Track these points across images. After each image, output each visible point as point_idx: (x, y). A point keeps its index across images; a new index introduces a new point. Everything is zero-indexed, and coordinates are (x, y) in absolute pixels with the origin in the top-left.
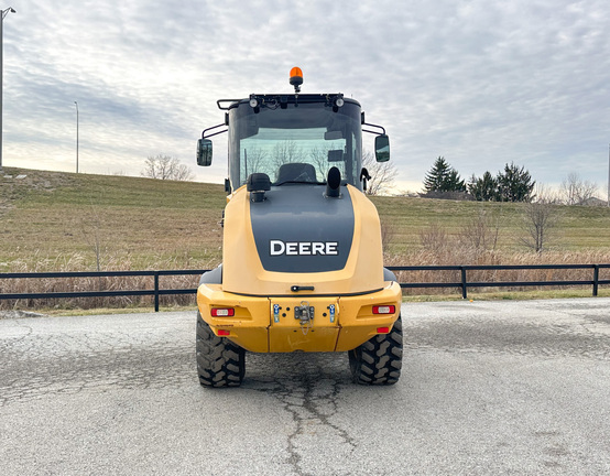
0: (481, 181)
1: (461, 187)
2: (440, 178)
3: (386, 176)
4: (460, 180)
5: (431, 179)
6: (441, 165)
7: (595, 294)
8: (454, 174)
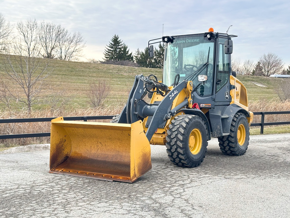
0: (143, 54)
1: (130, 58)
2: (115, 51)
3: (77, 48)
4: (129, 53)
5: (109, 51)
6: (116, 41)
7: (262, 132)
8: (125, 48)
